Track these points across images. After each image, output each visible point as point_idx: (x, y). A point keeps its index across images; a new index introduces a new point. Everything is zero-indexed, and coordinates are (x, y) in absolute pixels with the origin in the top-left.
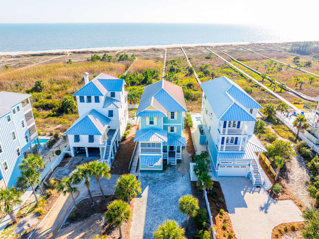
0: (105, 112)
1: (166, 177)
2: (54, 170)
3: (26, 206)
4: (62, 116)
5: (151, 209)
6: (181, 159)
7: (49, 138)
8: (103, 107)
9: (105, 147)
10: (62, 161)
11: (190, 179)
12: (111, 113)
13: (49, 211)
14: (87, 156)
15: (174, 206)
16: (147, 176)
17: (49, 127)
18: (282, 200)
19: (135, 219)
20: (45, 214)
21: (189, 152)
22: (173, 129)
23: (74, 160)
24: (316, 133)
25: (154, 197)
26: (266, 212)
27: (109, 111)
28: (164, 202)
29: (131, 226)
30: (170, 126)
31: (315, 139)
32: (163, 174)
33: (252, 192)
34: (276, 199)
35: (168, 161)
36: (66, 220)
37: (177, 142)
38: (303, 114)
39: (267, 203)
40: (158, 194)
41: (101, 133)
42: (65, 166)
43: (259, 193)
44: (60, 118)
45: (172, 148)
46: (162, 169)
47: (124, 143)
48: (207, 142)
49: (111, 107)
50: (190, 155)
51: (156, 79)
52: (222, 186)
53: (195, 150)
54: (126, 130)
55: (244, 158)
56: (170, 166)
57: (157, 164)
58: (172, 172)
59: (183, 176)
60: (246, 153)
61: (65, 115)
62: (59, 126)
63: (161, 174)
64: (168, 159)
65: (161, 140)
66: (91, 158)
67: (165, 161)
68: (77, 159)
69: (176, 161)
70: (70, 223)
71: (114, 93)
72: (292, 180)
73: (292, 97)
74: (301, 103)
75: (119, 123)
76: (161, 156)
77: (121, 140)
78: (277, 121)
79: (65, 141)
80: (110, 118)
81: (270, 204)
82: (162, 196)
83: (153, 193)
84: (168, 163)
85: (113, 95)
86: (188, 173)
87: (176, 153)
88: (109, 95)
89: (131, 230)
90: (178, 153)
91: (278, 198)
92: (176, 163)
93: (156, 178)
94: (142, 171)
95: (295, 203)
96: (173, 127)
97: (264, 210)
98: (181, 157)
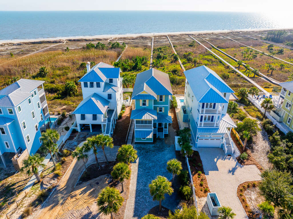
0: (105, 95)
1: (156, 148)
2: (65, 142)
3: (46, 170)
4: (66, 98)
5: (145, 171)
6: (168, 133)
7: (57, 117)
8: (103, 91)
9: (106, 124)
10: (70, 135)
11: (175, 149)
12: (110, 96)
13: (65, 173)
14: (91, 132)
15: (163, 169)
16: (141, 147)
17: (56, 108)
18: (247, 165)
19: (133, 178)
20: (63, 176)
21: (174, 128)
22: (162, 109)
23: (80, 134)
24: (279, 113)
25: (147, 163)
26: (233, 174)
27: (109, 95)
28: (155, 166)
29: (130, 183)
30: (159, 107)
31: (278, 118)
32: (153, 145)
33: (223, 159)
34: (243, 164)
35: (157, 135)
36: (79, 179)
37: (165, 120)
38: (271, 97)
39: (235, 167)
40: (150, 160)
41: (103, 112)
42: (74, 140)
43: (229, 160)
44: (64, 100)
45: (160, 125)
46: (152, 142)
47: (121, 121)
48: (189, 120)
49: (110, 91)
50: (175, 130)
51: (145, 65)
52: (200, 154)
53: (179, 126)
54: (122, 110)
55: (218, 132)
56: (159, 139)
57: (148, 137)
58: (160, 144)
59: (169, 147)
60: (220, 128)
61: (68, 98)
62: (64, 107)
63: (151, 146)
64: (157, 133)
65: (152, 118)
66: (94, 133)
67: (154, 135)
68: (83, 133)
69: (164, 135)
70: (83, 182)
71: (112, 79)
72: (256, 150)
73: (263, 81)
74: (271, 87)
75: (116, 104)
76: (152, 131)
77: (118, 118)
78: (248, 102)
79: (71, 119)
80: (109, 100)
81: (237, 168)
82: (153, 161)
83: (146, 159)
84: (157, 137)
85: (111, 81)
86: (174, 145)
87: (164, 129)
88: (108, 82)
89: (130, 186)
90: (166, 129)
91: (244, 163)
92: (164, 137)
93: (148, 149)
94: (136, 143)
95: (257, 167)
96: (162, 108)
97: (232, 173)
98: (168, 132)
